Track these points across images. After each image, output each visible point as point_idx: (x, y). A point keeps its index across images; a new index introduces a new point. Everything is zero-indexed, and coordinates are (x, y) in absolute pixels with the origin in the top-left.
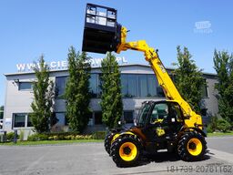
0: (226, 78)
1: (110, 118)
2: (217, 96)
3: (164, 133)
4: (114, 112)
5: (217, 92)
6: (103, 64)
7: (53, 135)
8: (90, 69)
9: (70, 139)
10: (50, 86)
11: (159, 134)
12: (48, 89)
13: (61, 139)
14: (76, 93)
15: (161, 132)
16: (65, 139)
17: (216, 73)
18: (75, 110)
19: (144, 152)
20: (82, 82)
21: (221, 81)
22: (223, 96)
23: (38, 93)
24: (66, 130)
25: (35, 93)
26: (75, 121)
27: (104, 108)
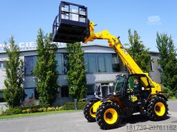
0: (167, 55)
1: (77, 91)
2: (159, 70)
3: (136, 99)
4: (79, 86)
5: (159, 67)
7: (25, 108)
8: (57, 49)
9: (42, 111)
10: (20, 65)
12: (19, 67)
13: (34, 112)
15: (134, 98)
16: (37, 111)
17: (158, 51)
18: (46, 85)
19: (123, 116)
20: (51, 60)
21: (163, 58)
22: (164, 69)
23: (10, 72)
24: (37, 103)
25: (7, 71)
26: (45, 95)
27: (71, 83)
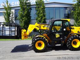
3: (59, 36)
6: (36, 3)
8: (30, 5)
10: (12, 14)
11: (57, 37)
12: (11, 15)
14: (23, 17)
20: (26, 11)
23: (6, 18)
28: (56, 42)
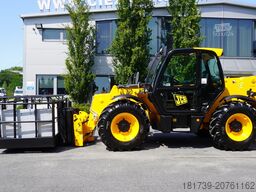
15: (179, 99)
25: (70, 45)
28: (175, 120)
